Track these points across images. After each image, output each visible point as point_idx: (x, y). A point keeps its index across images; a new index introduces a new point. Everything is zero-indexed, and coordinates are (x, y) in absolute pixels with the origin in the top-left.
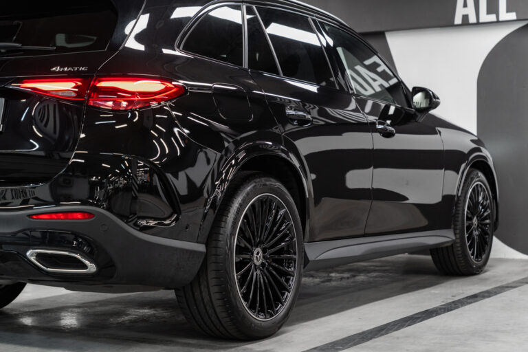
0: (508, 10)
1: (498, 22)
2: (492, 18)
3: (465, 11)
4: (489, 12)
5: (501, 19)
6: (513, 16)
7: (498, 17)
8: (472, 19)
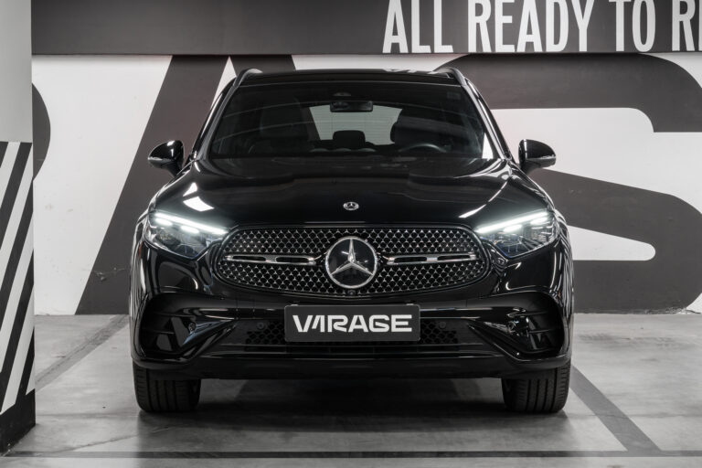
0: (445, 42)
1: (433, 54)
2: (427, 49)
3: (395, 39)
4: (422, 42)
5: (436, 51)
6: (449, 49)
7: (432, 48)
8: (404, 49)
